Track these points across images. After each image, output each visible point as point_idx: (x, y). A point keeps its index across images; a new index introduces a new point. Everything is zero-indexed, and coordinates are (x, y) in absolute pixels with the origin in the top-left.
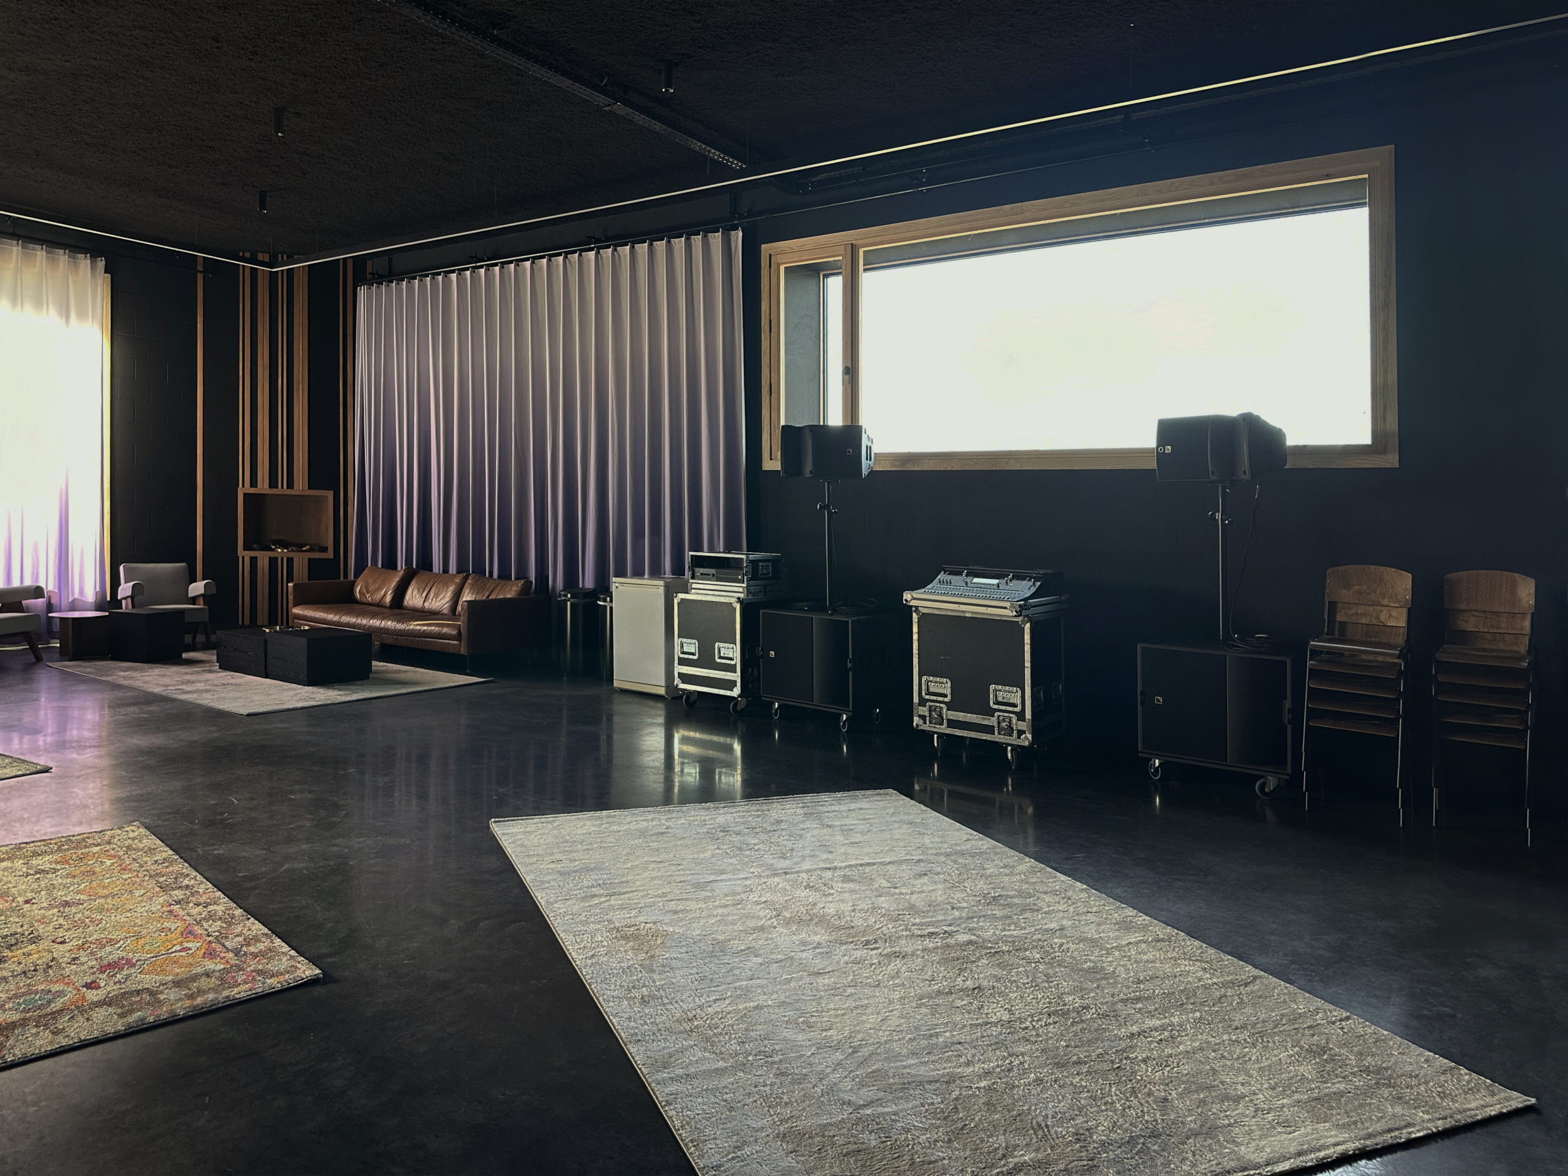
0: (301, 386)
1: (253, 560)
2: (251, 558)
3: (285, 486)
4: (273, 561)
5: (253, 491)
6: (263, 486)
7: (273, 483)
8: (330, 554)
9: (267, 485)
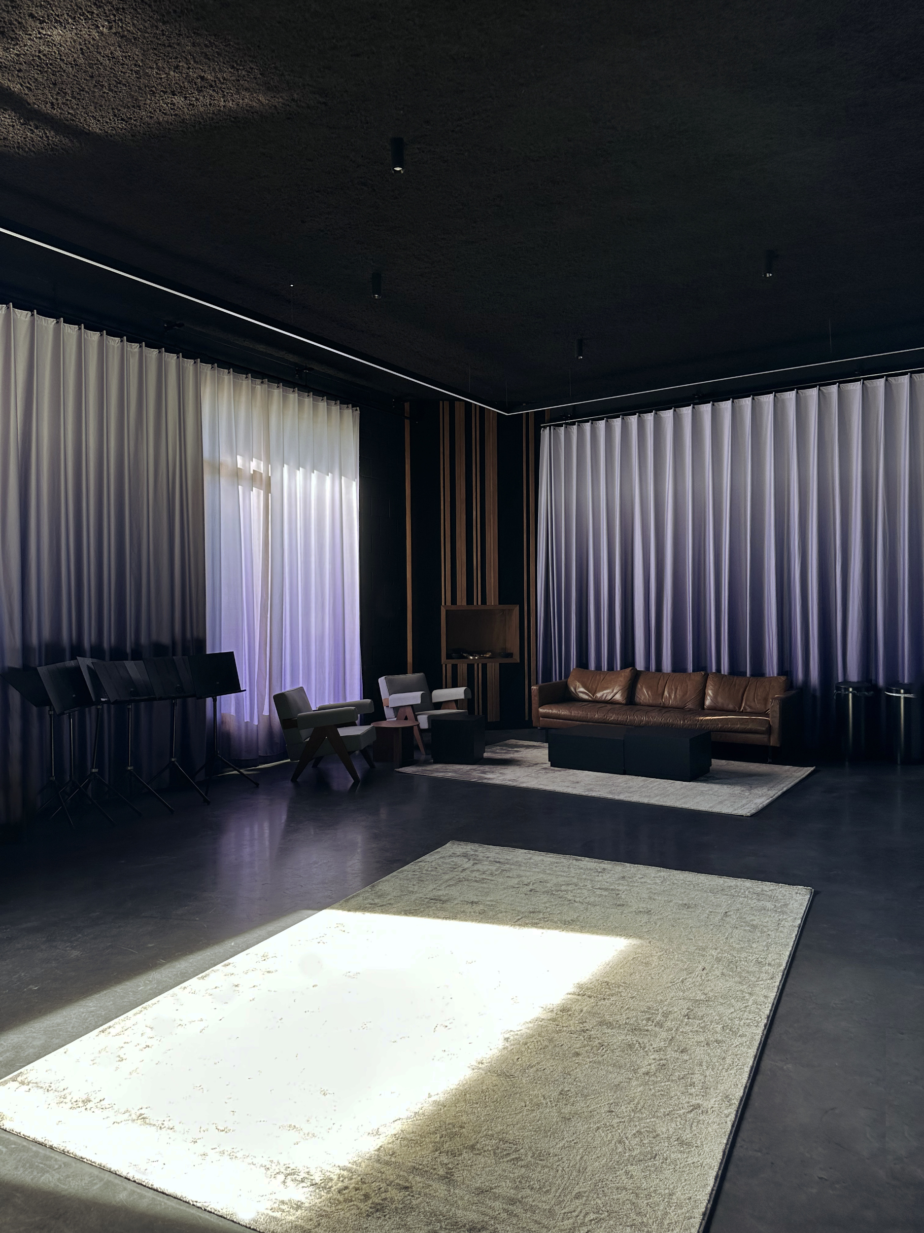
0: (492, 516)
1: (455, 667)
2: (453, 665)
3: (479, 603)
4: (470, 667)
5: (454, 608)
6: (462, 600)
7: (470, 600)
8: (517, 658)
9: (464, 603)
